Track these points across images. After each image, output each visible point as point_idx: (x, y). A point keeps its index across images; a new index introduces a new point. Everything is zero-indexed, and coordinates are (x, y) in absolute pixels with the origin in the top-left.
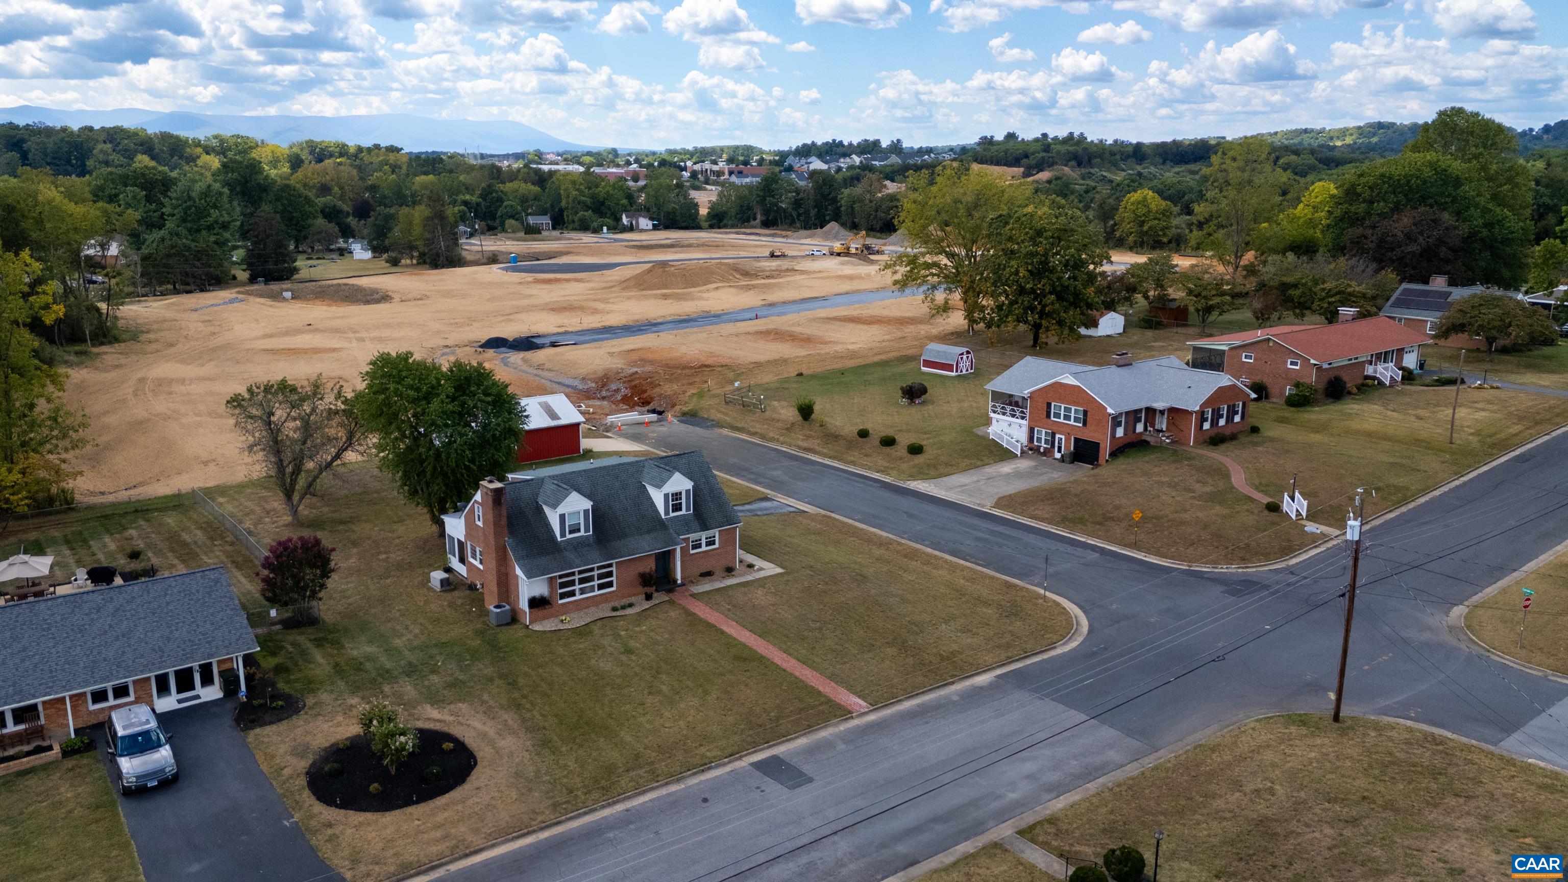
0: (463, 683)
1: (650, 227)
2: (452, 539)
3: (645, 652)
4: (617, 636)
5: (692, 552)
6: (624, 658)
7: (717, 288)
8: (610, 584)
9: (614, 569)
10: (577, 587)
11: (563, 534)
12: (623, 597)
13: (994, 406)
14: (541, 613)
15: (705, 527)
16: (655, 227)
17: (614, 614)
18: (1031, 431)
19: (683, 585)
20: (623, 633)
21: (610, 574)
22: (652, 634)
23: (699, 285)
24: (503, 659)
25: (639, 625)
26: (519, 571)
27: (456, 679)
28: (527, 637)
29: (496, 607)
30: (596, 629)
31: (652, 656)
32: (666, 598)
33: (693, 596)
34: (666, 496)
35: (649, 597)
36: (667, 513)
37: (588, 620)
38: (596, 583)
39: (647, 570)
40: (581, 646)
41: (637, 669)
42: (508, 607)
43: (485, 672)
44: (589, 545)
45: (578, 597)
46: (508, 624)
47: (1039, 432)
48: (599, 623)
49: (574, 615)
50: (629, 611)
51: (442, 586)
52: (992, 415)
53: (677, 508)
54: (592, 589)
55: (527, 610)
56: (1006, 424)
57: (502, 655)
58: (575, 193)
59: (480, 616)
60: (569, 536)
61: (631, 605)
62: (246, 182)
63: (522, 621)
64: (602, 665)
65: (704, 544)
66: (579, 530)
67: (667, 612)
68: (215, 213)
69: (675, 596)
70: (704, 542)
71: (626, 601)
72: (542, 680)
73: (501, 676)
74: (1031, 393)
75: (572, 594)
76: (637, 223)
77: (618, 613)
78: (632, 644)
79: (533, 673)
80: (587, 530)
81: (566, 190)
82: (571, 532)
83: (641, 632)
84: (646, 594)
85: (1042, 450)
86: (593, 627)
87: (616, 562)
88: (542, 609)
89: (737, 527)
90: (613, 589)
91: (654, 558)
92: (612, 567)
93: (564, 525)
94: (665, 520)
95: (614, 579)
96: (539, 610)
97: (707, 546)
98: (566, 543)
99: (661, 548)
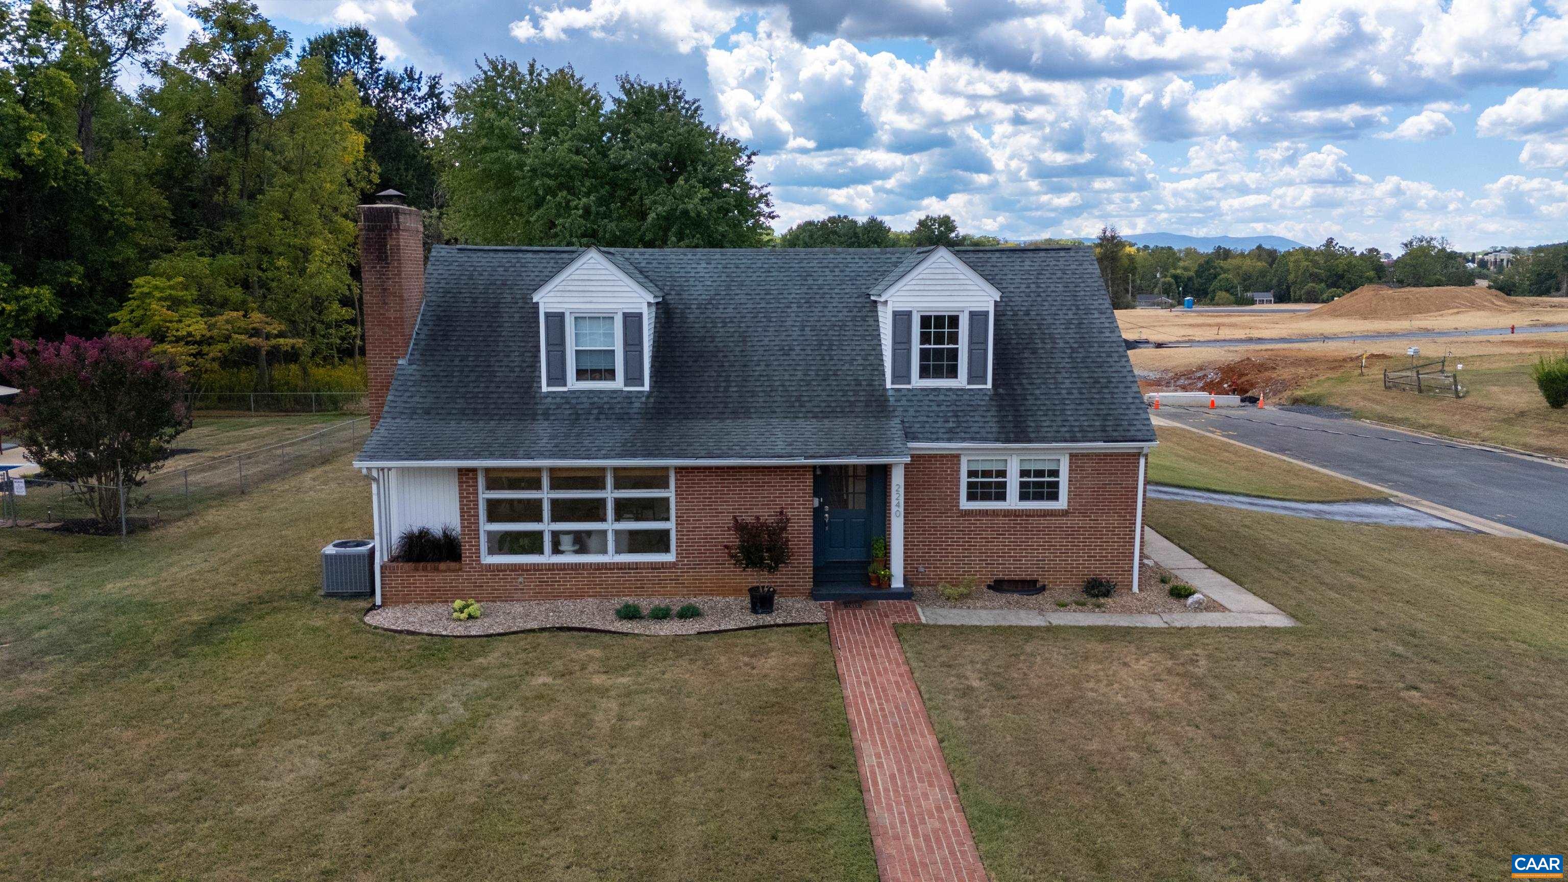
5: (965, 504)
7: (1458, 313)
8: (659, 541)
9: (670, 494)
10: (547, 526)
11: (555, 376)
14: (423, 578)
15: (1027, 435)
17: (617, 626)
21: (657, 509)
32: (816, 616)
33: (901, 627)
34: (903, 317)
35: (757, 602)
36: (902, 374)
38: (611, 526)
44: (624, 417)
45: (547, 558)
53: (939, 363)
54: (596, 543)
60: (573, 385)
61: (689, 615)
65: (1013, 490)
66: (606, 374)
69: (851, 617)
70: (1013, 482)
75: (533, 543)
77: (629, 627)
80: (633, 378)
82: (581, 374)
84: (753, 591)
87: (679, 470)
88: (425, 569)
89: (1138, 455)
90: (669, 557)
91: (810, 482)
92: (666, 486)
93: (558, 348)
94: (890, 393)
95: (671, 525)
96: (417, 570)
97: (1023, 497)
98: (558, 400)
99: (827, 457)
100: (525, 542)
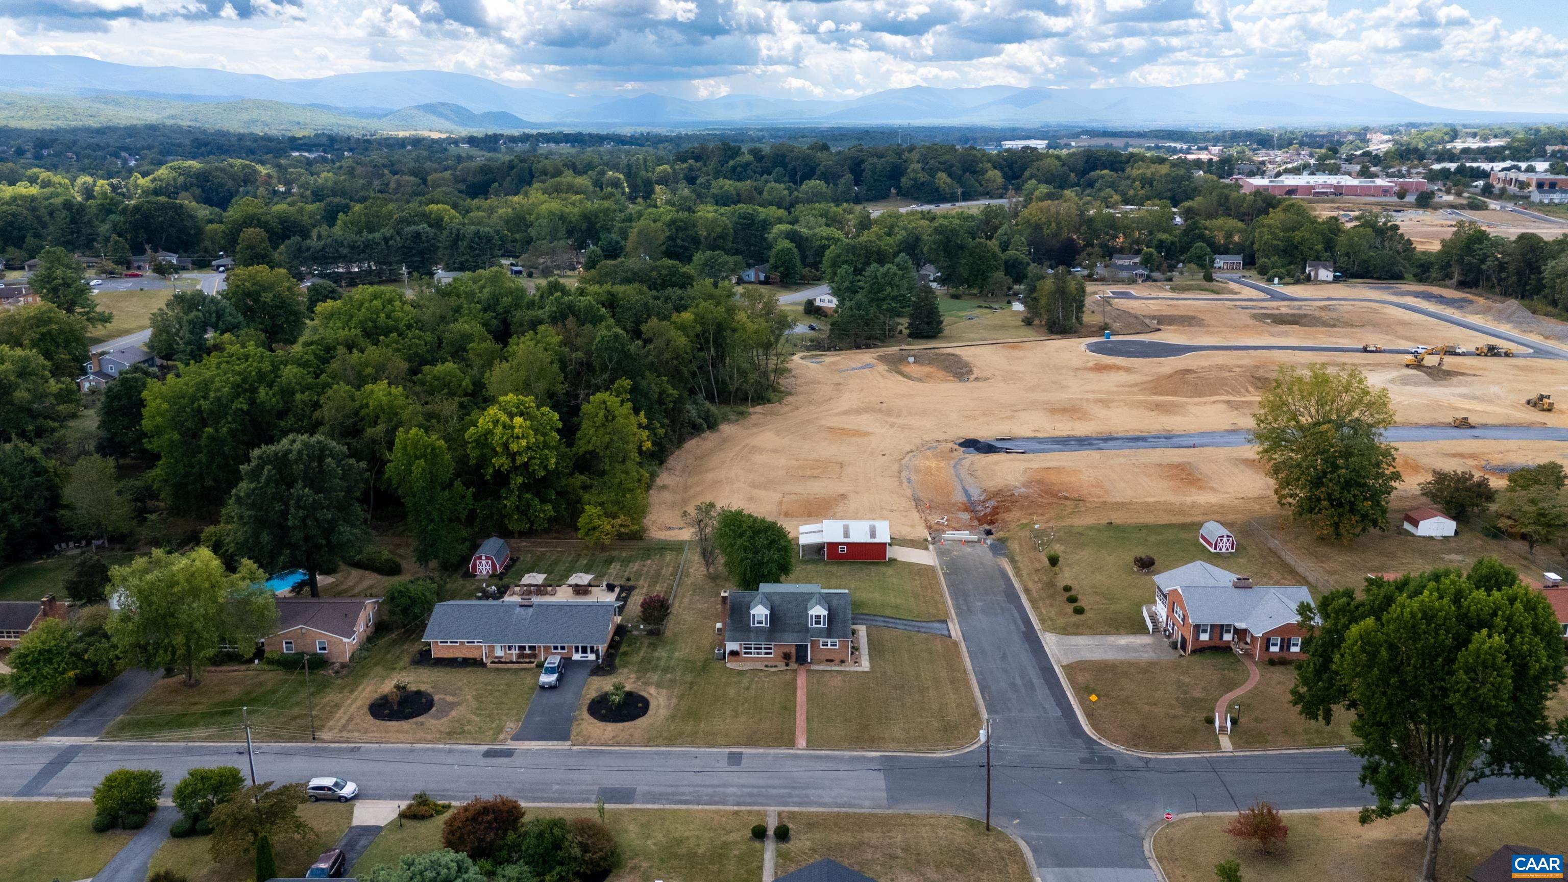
1: (1331, 278)
5: (822, 647)
7: (1214, 402)
8: (768, 654)
9: (774, 646)
10: (753, 651)
11: (753, 623)
12: (774, 661)
14: (733, 658)
15: (829, 636)
16: (1336, 280)
17: (768, 668)
19: (808, 663)
20: (764, 679)
21: (770, 649)
23: (1205, 395)
25: (774, 677)
26: (729, 636)
28: (723, 668)
32: (796, 667)
34: (812, 616)
36: (811, 624)
37: (752, 668)
38: (762, 651)
39: (792, 651)
44: (763, 632)
45: (751, 656)
46: (719, 660)
48: (756, 671)
49: (746, 664)
50: (775, 669)
53: (818, 623)
54: (759, 654)
60: (755, 625)
61: (777, 666)
62: (949, 241)
63: (724, 660)
65: (829, 645)
66: (761, 623)
68: (889, 289)
69: (801, 667)
71: (775, 664)
75: (750, 653)
76: (1317, 275)
80: (765, 624)
82: (757, 623)
84: (786, 663)
86: (753, 672)
90: (772, 656)
93: (754, 619)
94: (810, 628)
98: (754, 628)
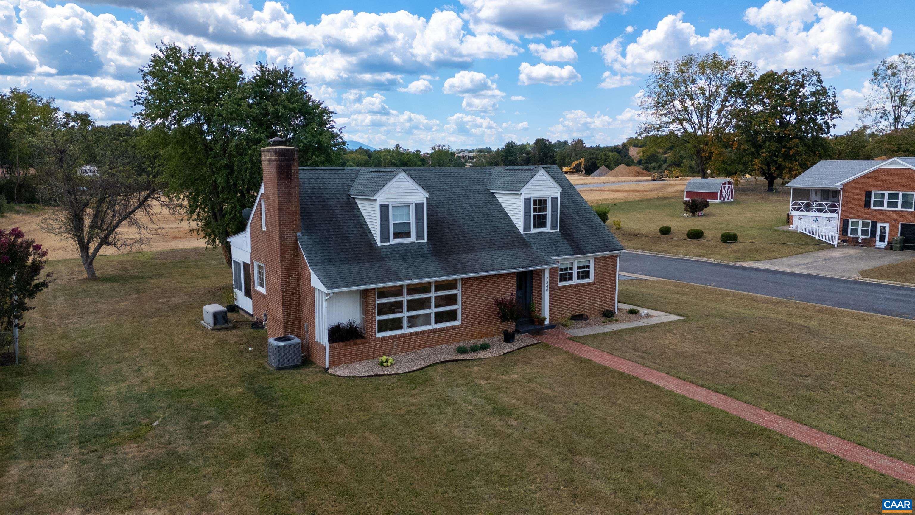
0: (183, 459)
2: (237, 264)
3: (532, 413)
4: (475, 388)
5: (561, 284)
6: (495, 421)
8: (452, 316)
9: (459, 292)
10: (405, 314)
11: (385, 237)
12: (472, 337)
13: (795, 204)
14: (348, 349)
15: (576, 251)
17: (462, 357)
18: (844, 223)
19: (551, 326)
20: (483, 383)
21: (452, 300)
22: (533, 385)
24: (275, 418)
25: (505, 373)
26: (315, 282)
27: (173, 452)
28: (322, 384)
29: (278, 339)
30: (436, 374)
31: (549, 421)
32: (533, 340)
33: (572, 339)
34: (527, 201)
35: (509, 338)
36: (527, 227)
37: (423, 364)
38: (433, 310)
39: (507, 297)
40: (413, 400)
41: (526, 443)
42: (297, 340)
43: (235, 439)
44: (423, 256)
45: (406, 330)
46: (296, 367)
47: (855, 224)
48: (440, 368)
49: (401, 357)
50: (482, 354)
51: (216, 322)
52: (793, 213)
53: (540, 221)
54: (426, 319)
55: (325, 342)
56: (811, 220)
57: (274, 411)
58: (389, 157)
59: (256, 357)
60: (393, 241)
61: (484, 347)
63: (318, 362)
64: (456, 432)
65: (575, 275)
66: (408, 235)
67: (544, 357)
69: (546, 338)
70: (575, 272)
71: (479, 342)
72: (342, 460)
73: (260, 450)
74: (844, 185)
75: (397, 324)
77: (468, 356)
78: (504, 398)
79: (324, 446)
80: (419, 236)
81: (384, 156)
82: (396, 236)
83: (513, 382)
84: (506, 332)
85: (860, 241)
86: (431, 372)
87: (463, 280)
88: (350, 345)
89: (617, 256)
90: (458, 323)
91: (515, 279)
92: (456, 288)
93: (386, 223)
94: (524, 236)
95: (458, 307)
96: (346, 346)
97: (579, 278)
98: (388, 250)
99: (526, 267)
100: (390, 324)
